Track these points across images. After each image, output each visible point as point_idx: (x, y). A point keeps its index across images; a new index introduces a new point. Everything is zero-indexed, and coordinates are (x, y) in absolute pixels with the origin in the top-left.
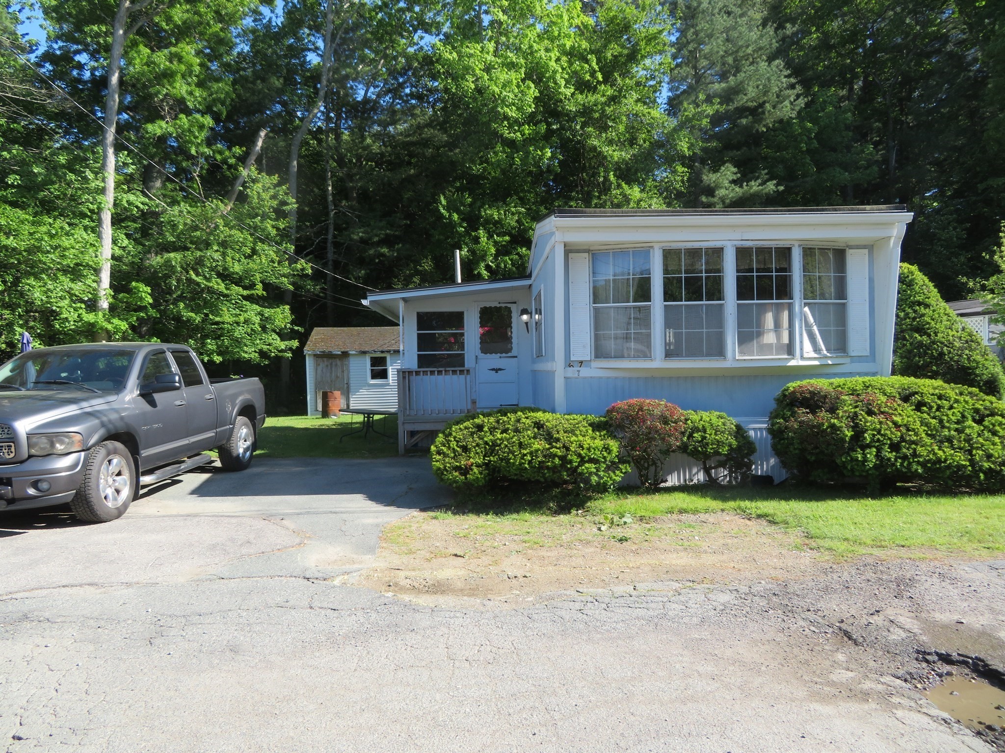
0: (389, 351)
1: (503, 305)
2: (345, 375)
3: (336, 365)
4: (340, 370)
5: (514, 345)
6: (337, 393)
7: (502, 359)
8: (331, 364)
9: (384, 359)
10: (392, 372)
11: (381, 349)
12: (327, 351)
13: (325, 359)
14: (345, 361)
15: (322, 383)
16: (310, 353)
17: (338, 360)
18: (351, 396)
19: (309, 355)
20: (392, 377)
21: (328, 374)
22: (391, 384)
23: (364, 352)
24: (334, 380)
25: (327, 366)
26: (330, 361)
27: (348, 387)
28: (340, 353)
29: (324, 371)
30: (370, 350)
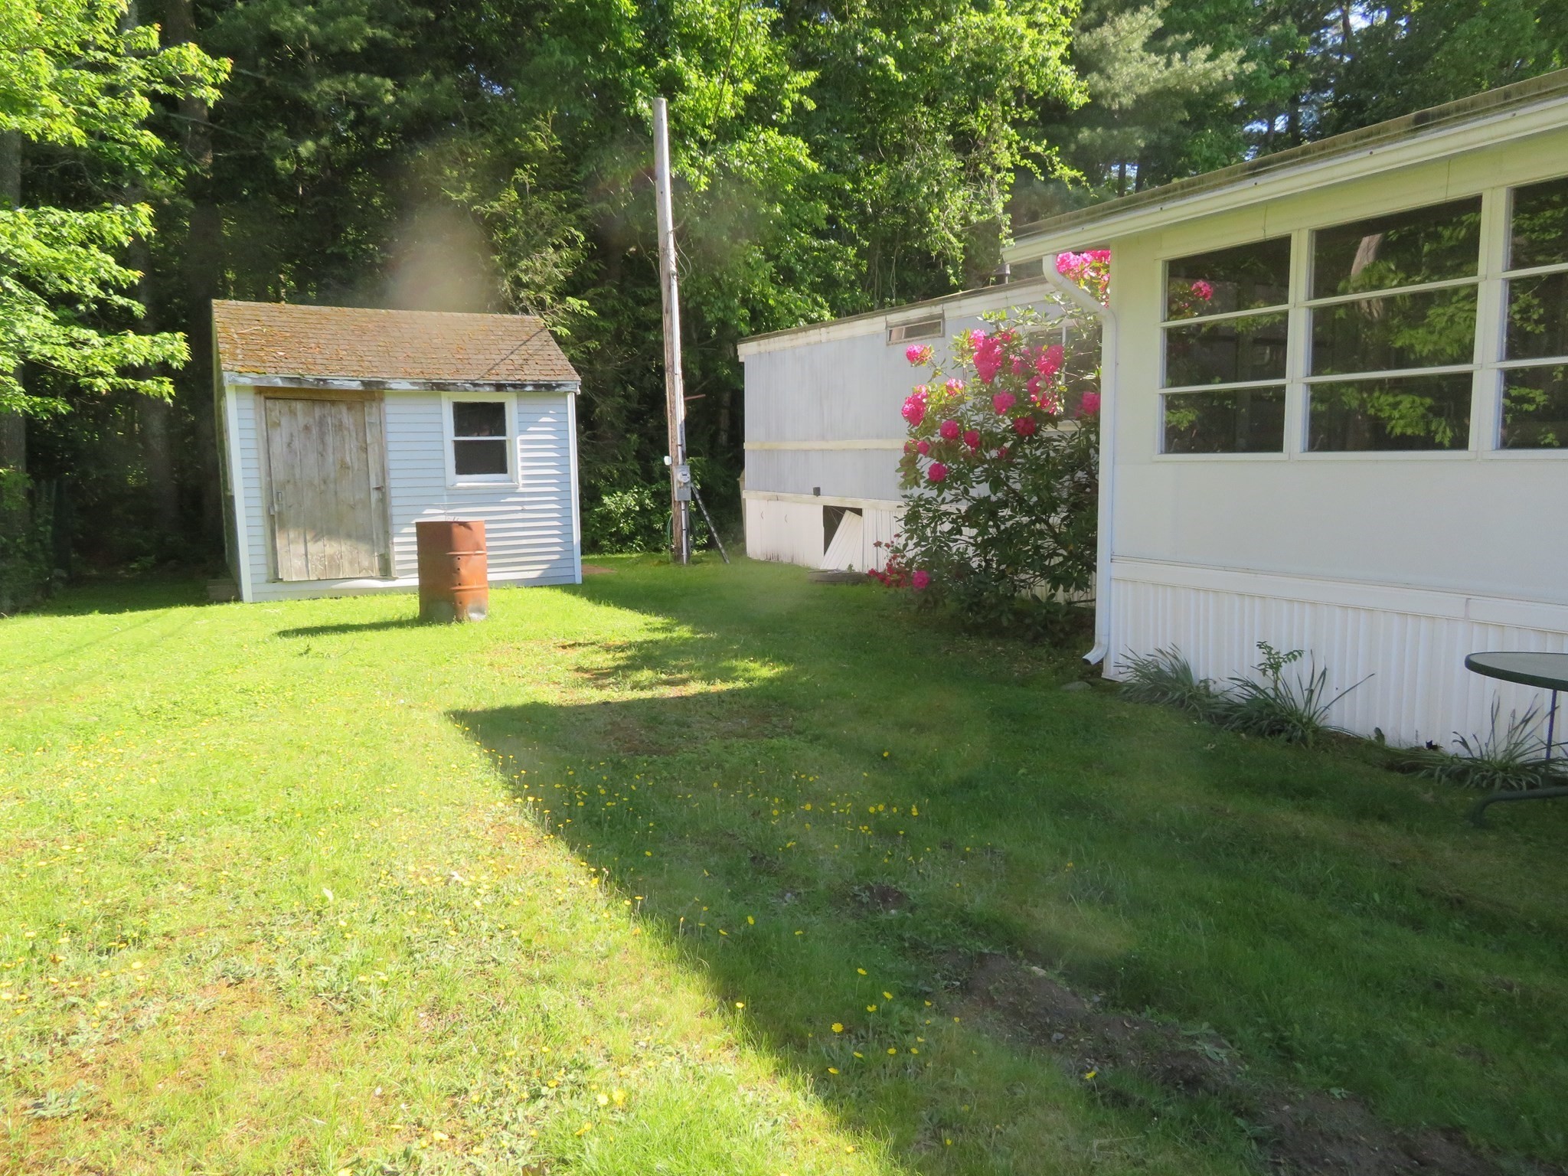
0: (519, 386)
2: (372, 458)
4: (352, 445)
8: (321, 423)
9: (499, 409)
10: (524, 450)
11: (494, 379)
12: (310, 378)
13: (299, 406)
14: (370, 414)
15: (290, 488)
16: (242, 380)
17: (344, 409)
18: (395, 529)
19: (239, 389)
20: (525, 468)
21: (312, 458)
22: (521, 489)
23: (440, 387)
24: (332, 475)
25: (307, 428)
26: (318, 411)
27: (384, 501)
28: (355, 385)
29: (296, 444)
30: (460, 379)
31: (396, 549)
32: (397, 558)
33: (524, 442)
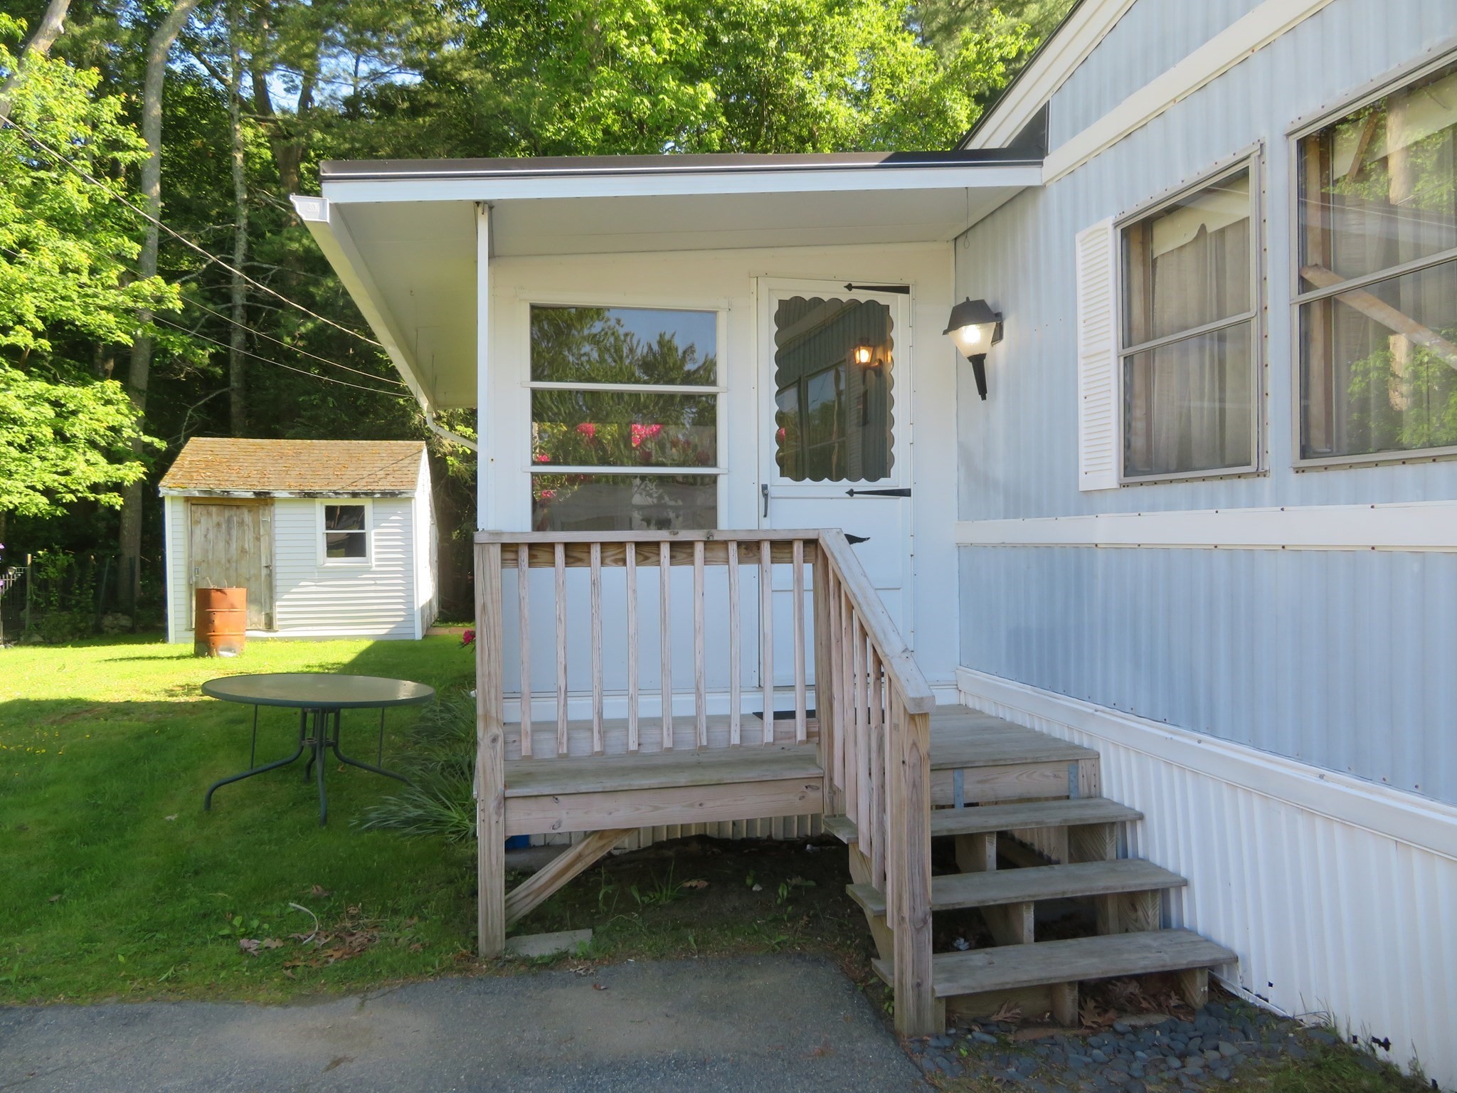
0: (369, 494)
1: (863, 297)
2: (264, 545)
3: (242, 523)
4: (250, 536)
5: (900, 450)
6: (237, 595)
7: (859, 501)
8: (229, 521)
9: (359, 511)
10: (377, 540)
11: (351, 489)
12: (218, 490)
13: (214, 510)
14: (263, 515)
15: (204, 565)
16: (174, 493)
17: (246, 511)
18: (278, 596)
19: (173, 498)
20: (378, 553)
21: (221, 545)
22: (374, 569)
23: (311, 495)
24: (234, 558)
25: (218, 525)
26: (227, 513)
27: (270, 576)
28: (250, 495)
29: (211, 536)
30: (325, 490)
31: (278, 610)
32: (278, 616)
33: (377, 534)
